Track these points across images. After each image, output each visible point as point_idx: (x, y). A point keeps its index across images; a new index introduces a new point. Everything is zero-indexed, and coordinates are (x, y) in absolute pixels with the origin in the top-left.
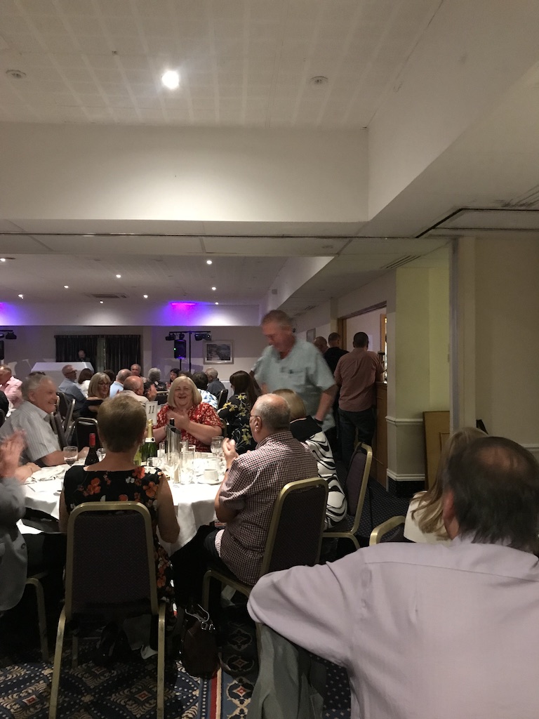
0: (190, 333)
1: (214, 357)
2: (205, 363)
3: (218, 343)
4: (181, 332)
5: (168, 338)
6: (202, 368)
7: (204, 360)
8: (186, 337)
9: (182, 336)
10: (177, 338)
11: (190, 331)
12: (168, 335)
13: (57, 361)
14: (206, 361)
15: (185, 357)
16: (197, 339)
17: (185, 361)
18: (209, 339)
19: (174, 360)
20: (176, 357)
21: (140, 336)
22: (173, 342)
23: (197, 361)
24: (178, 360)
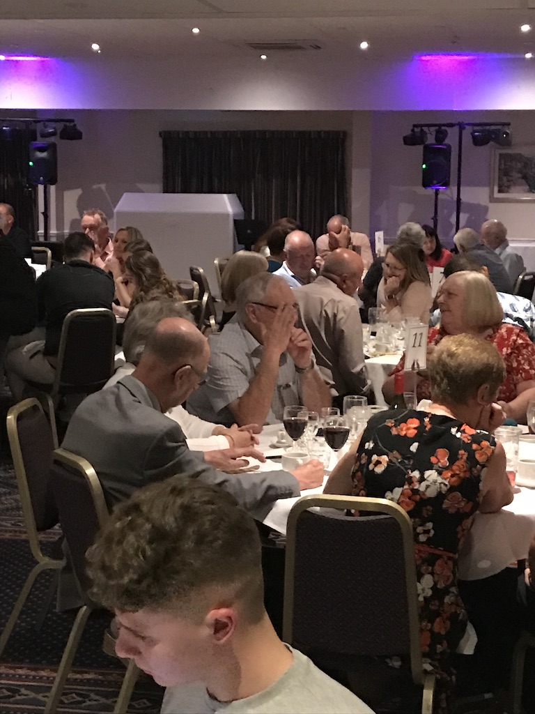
0: (461, 126)
1: (515, 184)
2: (493, 200)
3: (526, 152)
4: (440, 125)
5: (410, 141)
6: (486, 209)
7: (492, 192)
8: (452, 139)
9: (441, 135)
10: (431, 139)
11: (462, 122)
12: (408, 132)
13: (166, 191)
14: (497, 195)
15: (446, 184)
16: (478, 142)
17: (448, 194)
18: (507, 143)
19: (422, 191)
20: (425, 185)
21: (345, 133)
22: (421, 148)
23: (474, 195)
24: (430, 191)
